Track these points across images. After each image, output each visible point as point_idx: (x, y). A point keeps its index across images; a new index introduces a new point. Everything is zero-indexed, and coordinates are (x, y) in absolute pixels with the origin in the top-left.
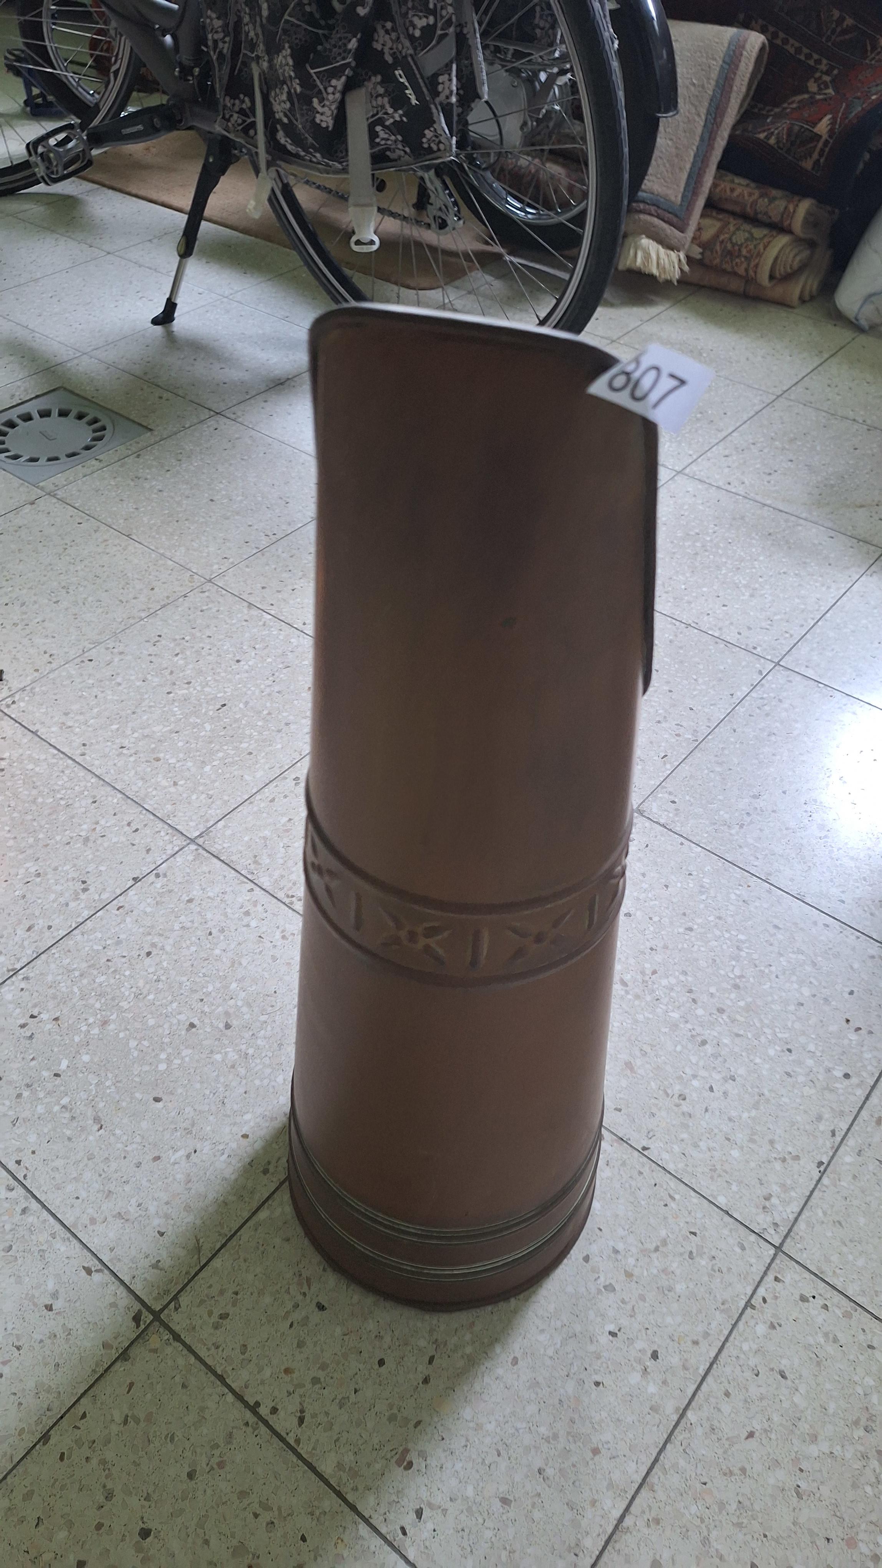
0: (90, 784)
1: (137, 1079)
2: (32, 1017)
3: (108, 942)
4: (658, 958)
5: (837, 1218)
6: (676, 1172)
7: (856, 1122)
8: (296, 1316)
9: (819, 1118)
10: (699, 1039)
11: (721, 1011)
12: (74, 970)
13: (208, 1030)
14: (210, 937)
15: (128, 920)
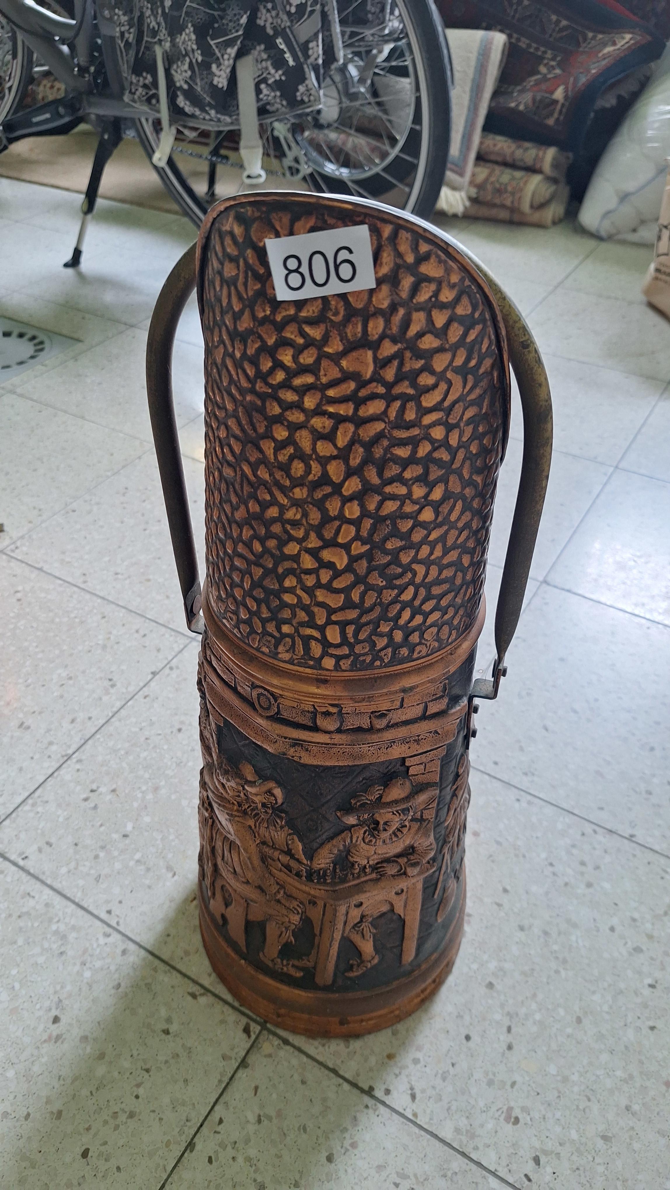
0: (95, 604)
2: (92, 791)
12: (119, 749)
15: (156, 705)
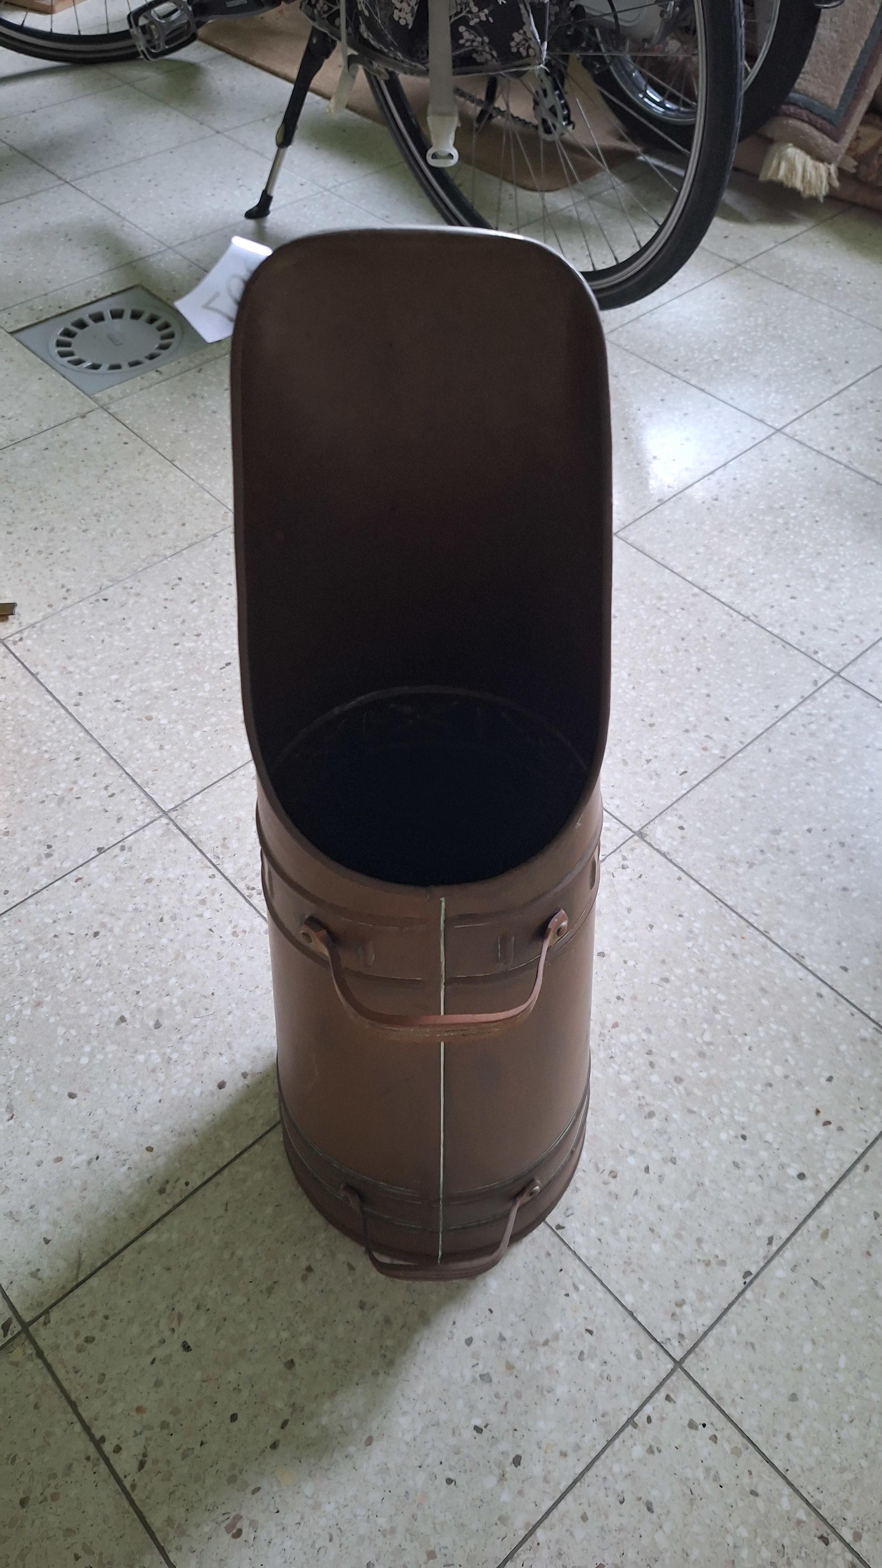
0: (76, 739)
1: (57, 1070)
3: (60, 916)
4: (623, 1009)
5: (751, 1339)
6: (587, 1259)
7: (800, 1232)
8: (159, 1353)
9: (759, 1221)
10: (647, 1110)
11: (678, 1080)
13: (138, 1026)
14: (161, 924)
15: (84, 894)
